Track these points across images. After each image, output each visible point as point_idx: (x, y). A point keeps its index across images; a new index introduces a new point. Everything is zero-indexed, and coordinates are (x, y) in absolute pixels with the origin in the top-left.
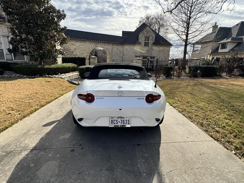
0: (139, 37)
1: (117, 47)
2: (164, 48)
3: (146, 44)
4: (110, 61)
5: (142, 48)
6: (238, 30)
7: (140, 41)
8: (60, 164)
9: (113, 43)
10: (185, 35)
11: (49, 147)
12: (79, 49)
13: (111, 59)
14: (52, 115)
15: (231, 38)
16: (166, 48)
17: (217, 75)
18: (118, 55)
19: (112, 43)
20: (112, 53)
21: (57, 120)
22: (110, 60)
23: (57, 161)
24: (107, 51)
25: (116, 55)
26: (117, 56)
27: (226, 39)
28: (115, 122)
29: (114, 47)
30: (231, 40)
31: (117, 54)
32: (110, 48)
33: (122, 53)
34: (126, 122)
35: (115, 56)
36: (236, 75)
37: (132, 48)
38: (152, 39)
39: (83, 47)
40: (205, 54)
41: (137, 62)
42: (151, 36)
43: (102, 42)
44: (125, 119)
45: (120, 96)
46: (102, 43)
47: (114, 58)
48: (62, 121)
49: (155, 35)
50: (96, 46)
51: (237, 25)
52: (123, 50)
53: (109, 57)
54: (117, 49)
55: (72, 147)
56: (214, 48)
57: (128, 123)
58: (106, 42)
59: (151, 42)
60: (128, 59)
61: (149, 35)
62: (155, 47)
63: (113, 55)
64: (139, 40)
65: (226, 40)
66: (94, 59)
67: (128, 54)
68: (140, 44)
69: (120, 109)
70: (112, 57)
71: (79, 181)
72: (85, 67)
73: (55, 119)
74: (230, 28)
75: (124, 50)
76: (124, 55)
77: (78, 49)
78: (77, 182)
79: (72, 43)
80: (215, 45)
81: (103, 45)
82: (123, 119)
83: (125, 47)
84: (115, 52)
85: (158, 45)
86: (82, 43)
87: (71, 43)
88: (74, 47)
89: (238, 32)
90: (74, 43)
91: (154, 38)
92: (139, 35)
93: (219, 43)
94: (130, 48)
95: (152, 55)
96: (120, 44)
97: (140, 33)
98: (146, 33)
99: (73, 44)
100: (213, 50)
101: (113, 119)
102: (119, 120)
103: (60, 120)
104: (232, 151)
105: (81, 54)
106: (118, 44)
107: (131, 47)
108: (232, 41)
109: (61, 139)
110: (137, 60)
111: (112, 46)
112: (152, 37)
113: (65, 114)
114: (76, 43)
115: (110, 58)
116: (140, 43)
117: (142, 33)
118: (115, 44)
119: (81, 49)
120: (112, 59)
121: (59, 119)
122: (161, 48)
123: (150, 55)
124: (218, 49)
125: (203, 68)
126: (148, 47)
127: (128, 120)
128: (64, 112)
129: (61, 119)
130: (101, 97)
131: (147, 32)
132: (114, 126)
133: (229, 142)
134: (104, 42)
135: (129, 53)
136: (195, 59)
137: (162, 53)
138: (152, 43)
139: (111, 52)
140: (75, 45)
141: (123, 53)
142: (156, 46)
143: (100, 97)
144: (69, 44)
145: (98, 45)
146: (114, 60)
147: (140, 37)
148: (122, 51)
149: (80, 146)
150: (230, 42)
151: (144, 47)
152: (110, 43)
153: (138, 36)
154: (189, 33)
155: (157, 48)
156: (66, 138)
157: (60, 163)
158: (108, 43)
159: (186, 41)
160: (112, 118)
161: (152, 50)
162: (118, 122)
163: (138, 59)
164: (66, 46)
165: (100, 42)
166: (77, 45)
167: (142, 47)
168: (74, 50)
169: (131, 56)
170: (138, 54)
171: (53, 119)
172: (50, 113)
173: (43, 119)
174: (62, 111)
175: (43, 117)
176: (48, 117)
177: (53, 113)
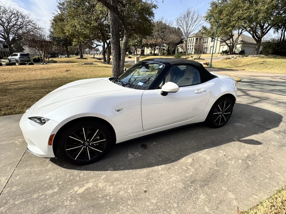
14: (246, 155)
21: (241, 143)
48: (235, 138)
73: (243, 145)
103: (237, 140)
113: (223, 146)
121: (237, 143)
128: (223, 150)
129: (234, 141)
171: (246, 147)
172: (249, 162)
173: (262, 156)
174: (225, 155)
175: (262, 158)
176: (254, 155)
177: (242, 160)
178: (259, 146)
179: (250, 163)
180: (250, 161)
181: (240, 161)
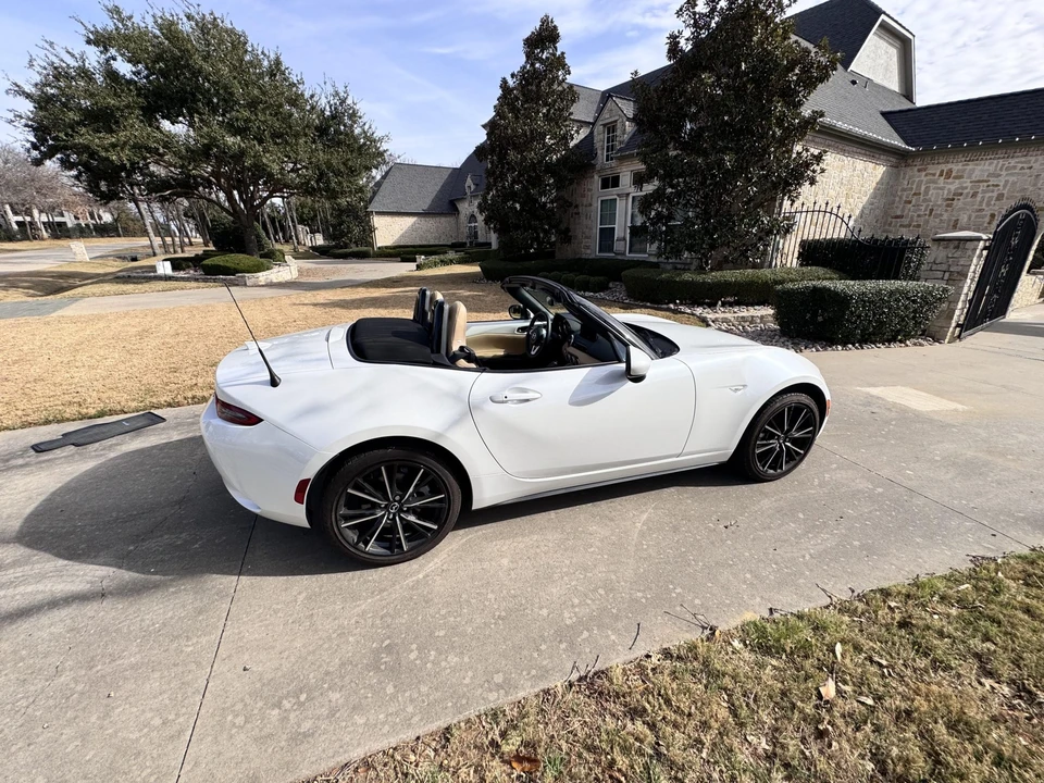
12: (980, 195)
39: (1011, 179)
77: (974, 195)
79: (945, 167)
86: (1013, 162)
87: (936, 169)
88: (953, 187)
90: (956, 167)
99: (951, 171)
105: (987, 219)
114: (968, 167)
119: (995, 194)
140: (961, 177)
144: (926, 175)
164: (904, 190)
166: (977, 172)
168: (948, 199)
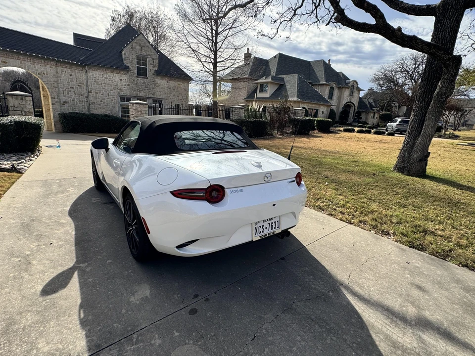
0: (123, 55)
1: (68, 70)
2: (178, 84)
3: (142, 72)
4: (53, 104)
5: (134, 80)
6: (277, 66)
7: (127, 65)
8: (201, 345)
9: (58, 61)
10: (211, 62)
11: (129, 329)
13: (56, 100)
14: (34, 262)
15: (271, 77)
16: (182, 85)
17: (267, 134)
18: (74, 92)
19: (53, 60)
20: (58, 86)
21: (67, 268)
22: (52, 101)
23: (186, 344)
24: (42, 79)
25: (70, 91)
26: (72, 92)
27: (264, 77)
28: (261, 230)
29: (60, 69)
30: (272, 79)
31: (73, 88)
32: (49, 71)
33: (85, 87)
34: (275, 225)
35: (68, 94)
36: (287, 133)
37: (109, 76)
38: (151, 62)
40: (239, 98)
41: (139, 109)
42: (150, 56)
43: (25, 55)
44: (273, 221)
45: (268, 182)
46: (22, 58)
47: (63, 99)
48: (87, 266)
49: (158, 56)
50: (5, 62)
51: (275, 57)
52: (87, 79)
53: (51, 95)
54: (71, 75)
55: (182, 306)
56: (250, 91)
57: (277, 227)
58: (37, 57)
59: (152, 68)
60: (101, 101)
61: (145, 54)
62: (161, 81)
63: (61, 89)
64: (125, 62)
65: (266, 78)
66: (22, 99)
67: (100, 91)
68: (128, 71)
69: (274, 205)
70: (58, 96)
71: (267, 350)
72: (11, 122)
73: (59, 268)
74: (267, 61)
75: (89, 80)
76: (91, 92)
78: (265, 353)
80: (251, 85)
81: (28, 63)
82: (270, 222)
83: (91, 74)
84: (66, 84)
85: (167, 76)
89: (277, 69)
91: (157, 62)
92: (122, 50)
93: (257, 83)
94: (105, 76)
95: (155, 96)
96: (77, 65)
97: (125, 47)
98: (138, 47)
100: (250, 93)
101: (259, 225)
102: (266, 224)
103: (77, 265)
104: (371, 231)
106: (73, 64)
107: (106, 74)
108: (272, 81)
109: (138, 302)
110: (138, 106)
111: (54, 67)
112: (153, 59)
113: (72, 247)
115: (52, 98)
116: (128, 67)
117: (129, 46)
118: (64, 62)
120: (60, 99)
122: (173, 84)
123: (153, 96)
124: (255, 91)
125: (251, 122)
126: (145, 79)
127: (278, 221)
128: (63, 245)
129: (78, 262)
130: (239, 189)
131: (140, 45)
132: (259, 238)
133: (361, 222)
134: (31, 56)
135: (103, 88)
136: (237, 108)
137: (174, 93)
138: (153, 72)
139: (54, 81)
141: (87, 86)
142: (163, 79)
143: (236, 189)
145: (11, 60)
146: (66, 102)
147: (125, 54)
148: (85, 82)
149: (197, 299)
150: (270, 82)
151: (137, 77)
152: (48, 59)
153: (121, 52)
154: (218, 60)
155: (165, 81)
156: (147, 297)
157: (199, 343)
158: (42, 58)
159: (214, 73)
160: (256, 224)
161: (155, 84)
162: (264, 228)
163: (140, 104)
165: (18, 53)
167: (133, 78)
169: (108, 95)
170: (125, 92)
171: (52, 270)
172: (19, 259)
173: (15, 278)
174: (51, 244)
175: (11, 275)
176: (26, 270)
177: (28, 255)
178: (40, 288)
179: (17, 260)
180: (20, 261)
181: (28, 253)
